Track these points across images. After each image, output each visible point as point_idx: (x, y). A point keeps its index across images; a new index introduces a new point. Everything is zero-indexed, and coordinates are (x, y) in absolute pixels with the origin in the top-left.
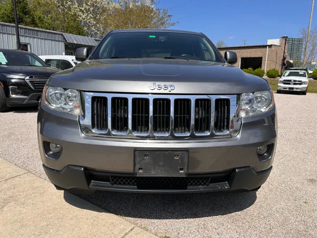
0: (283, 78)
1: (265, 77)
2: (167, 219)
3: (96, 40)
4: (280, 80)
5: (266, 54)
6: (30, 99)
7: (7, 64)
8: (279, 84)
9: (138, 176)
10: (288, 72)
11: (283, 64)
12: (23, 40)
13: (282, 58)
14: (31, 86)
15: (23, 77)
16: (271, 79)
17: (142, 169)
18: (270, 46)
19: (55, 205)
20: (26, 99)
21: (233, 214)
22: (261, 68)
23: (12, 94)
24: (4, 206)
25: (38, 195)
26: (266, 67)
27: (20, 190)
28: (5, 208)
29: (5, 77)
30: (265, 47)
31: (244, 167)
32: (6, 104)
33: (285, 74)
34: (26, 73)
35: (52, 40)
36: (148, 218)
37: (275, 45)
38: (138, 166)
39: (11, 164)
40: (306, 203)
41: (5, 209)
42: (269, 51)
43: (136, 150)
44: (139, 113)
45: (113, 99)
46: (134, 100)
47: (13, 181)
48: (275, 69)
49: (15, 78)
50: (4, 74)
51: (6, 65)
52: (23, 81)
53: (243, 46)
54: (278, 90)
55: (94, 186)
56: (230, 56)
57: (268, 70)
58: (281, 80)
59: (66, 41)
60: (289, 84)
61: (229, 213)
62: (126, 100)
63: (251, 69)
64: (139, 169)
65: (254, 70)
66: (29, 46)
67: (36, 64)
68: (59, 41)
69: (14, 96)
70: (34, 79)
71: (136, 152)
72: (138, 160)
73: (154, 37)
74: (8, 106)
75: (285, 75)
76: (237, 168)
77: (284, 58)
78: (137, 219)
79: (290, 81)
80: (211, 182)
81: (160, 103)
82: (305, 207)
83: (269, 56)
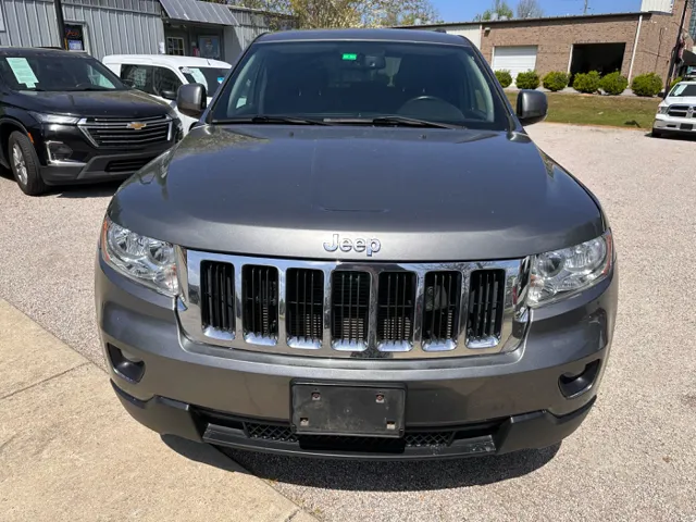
0: (670, 101)
1: (628, 92)
2: (365, 489)
3: (234, 11)
4: (661, 105)
5: (634, 38)
6: (91, 169)
7: (38, 89)
8: (659, 116)
9: (298, 433)
10: (683, 86)
11: (676, 60)
12: (71, 15)
13: (674, 44)
14: (93, 141)
15: (73, 120)
16: (642, 98)
17: (307, 419)
18: (647, 16)
19: (140, 448)
20: (82, 168)
21: (506, 483)
22: (620, 70)
23: (53, 159)
24: (43, 447)
25: (107, 421)
26: (631, 69)
27: (73, 408)
28: (45, 452)
29: (34, 119)
30: (634, 17)
31: (528, 413)
32: (41, 179)
33: (675, 90)
34: (80, 111)
35: (135, 14)
36: (326, 487)
37: (659, 13)
38: (298, 415)
39: (56, 339)
40: (667, 460)
41: (45, 454)
42: (642, 27)
43: (293, 382)
44: (301, 299)
45: (247, 269)
46: (291, 272)
47: (59, 385)
48: (652, 75)
49: (57, 122)
50: (33, 113)
51: (36, 90)
52: (73, 128)
53: (582, 14)
54: (654, 129)
55: (212, 436)
56: (530, 104)
57: (637, 75)
58: (663, 104)
59: (167, 15)
60: (683, 115)
61: (498, 481)
62: (273, 272)
63: (595, 73)
64: (302, 419)
65: (602, 75)
66: (85, 30)
67: (101, 84)
68: (151, 15)
69: (57, 162)
70: (96, 125)
71: (294, 387)
72: (298, 402)
73: (353, 57)
74: (47, 183)
75: (676, 93)
76: (514, 416)
77: (679, 45)
78: (305, 488)
79: (686, 108)
80: (457, 437)
81: (347, 281)
82: (665, 471)
83: (641, 39)
